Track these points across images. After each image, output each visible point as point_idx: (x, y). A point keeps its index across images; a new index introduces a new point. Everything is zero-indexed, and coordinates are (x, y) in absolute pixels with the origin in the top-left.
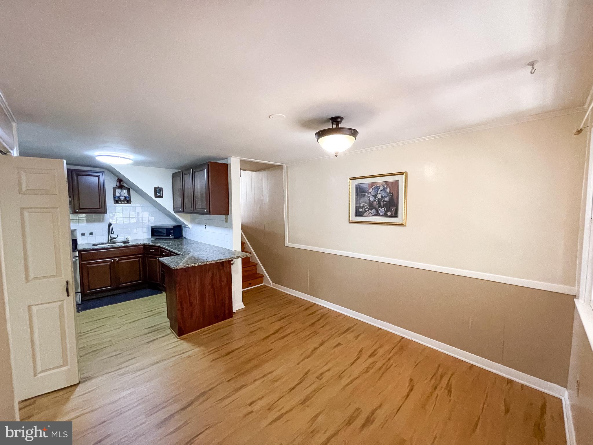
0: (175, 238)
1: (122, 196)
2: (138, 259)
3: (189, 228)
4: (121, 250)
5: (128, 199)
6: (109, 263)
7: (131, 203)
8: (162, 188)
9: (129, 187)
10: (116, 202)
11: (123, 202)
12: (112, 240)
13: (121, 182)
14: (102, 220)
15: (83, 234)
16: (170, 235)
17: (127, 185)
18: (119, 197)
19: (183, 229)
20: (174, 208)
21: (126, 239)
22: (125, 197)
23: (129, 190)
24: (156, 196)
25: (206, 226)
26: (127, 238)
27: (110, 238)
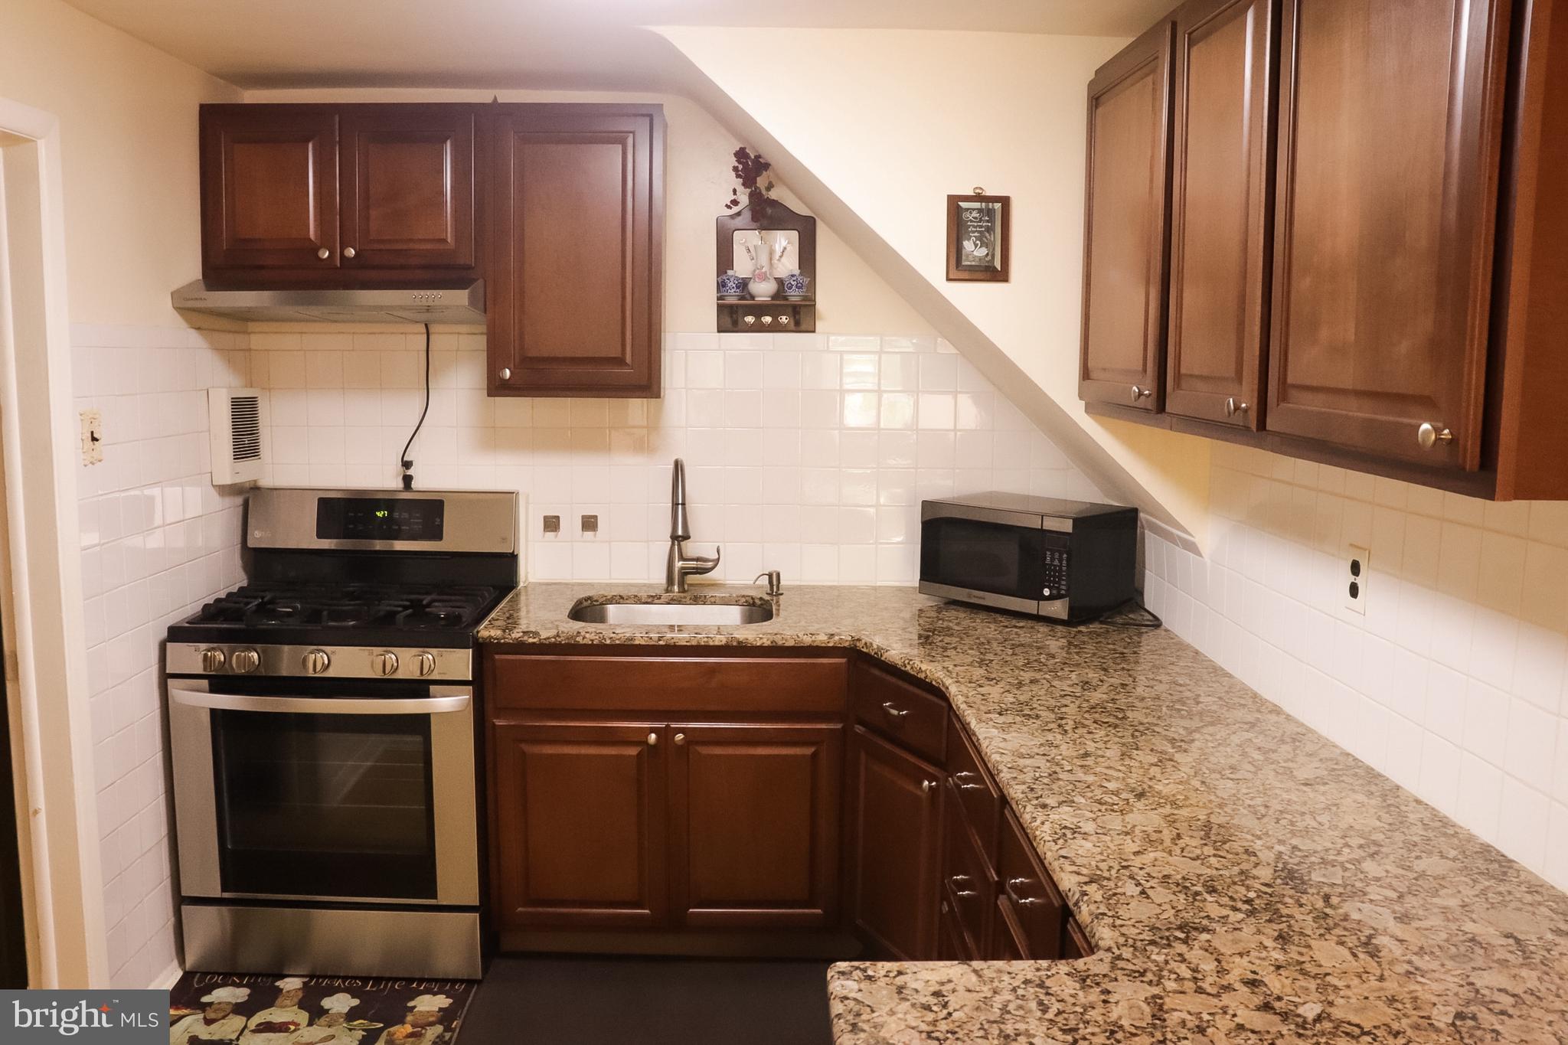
0: (1078, 616)
1: (764, 277)
2: (808, 751)
3: (1191, 547)
4: (714, 669)
5: (795, 296)
6: (633, 751)
7: (819, 325)
8: (1005, 201)
9: (808, 213)
10: (728, 321)
11: (767, 319)
12: (691, 579)
13: (759, 174)
14: (645, 443)
15: (552, 524)
16: (1046, 592)
17: (800, 198)
18: (743, 284)
19: (1153, 548)
20: (1086, 374)
21: (765, 580)
22: (780, 282)
23: (807, 231)
24: (959, 268)
25: (1355, 568)
26: (770, 576)
27: (678, 564)
